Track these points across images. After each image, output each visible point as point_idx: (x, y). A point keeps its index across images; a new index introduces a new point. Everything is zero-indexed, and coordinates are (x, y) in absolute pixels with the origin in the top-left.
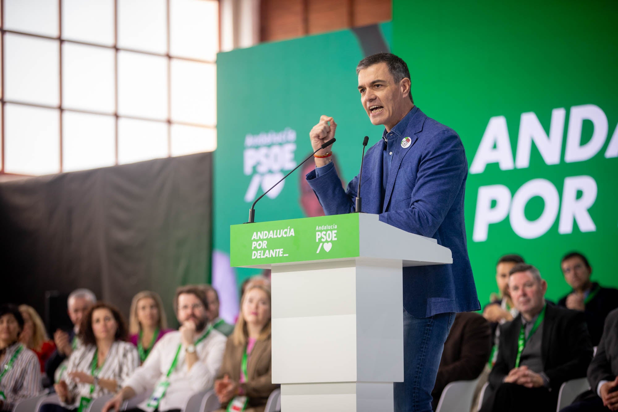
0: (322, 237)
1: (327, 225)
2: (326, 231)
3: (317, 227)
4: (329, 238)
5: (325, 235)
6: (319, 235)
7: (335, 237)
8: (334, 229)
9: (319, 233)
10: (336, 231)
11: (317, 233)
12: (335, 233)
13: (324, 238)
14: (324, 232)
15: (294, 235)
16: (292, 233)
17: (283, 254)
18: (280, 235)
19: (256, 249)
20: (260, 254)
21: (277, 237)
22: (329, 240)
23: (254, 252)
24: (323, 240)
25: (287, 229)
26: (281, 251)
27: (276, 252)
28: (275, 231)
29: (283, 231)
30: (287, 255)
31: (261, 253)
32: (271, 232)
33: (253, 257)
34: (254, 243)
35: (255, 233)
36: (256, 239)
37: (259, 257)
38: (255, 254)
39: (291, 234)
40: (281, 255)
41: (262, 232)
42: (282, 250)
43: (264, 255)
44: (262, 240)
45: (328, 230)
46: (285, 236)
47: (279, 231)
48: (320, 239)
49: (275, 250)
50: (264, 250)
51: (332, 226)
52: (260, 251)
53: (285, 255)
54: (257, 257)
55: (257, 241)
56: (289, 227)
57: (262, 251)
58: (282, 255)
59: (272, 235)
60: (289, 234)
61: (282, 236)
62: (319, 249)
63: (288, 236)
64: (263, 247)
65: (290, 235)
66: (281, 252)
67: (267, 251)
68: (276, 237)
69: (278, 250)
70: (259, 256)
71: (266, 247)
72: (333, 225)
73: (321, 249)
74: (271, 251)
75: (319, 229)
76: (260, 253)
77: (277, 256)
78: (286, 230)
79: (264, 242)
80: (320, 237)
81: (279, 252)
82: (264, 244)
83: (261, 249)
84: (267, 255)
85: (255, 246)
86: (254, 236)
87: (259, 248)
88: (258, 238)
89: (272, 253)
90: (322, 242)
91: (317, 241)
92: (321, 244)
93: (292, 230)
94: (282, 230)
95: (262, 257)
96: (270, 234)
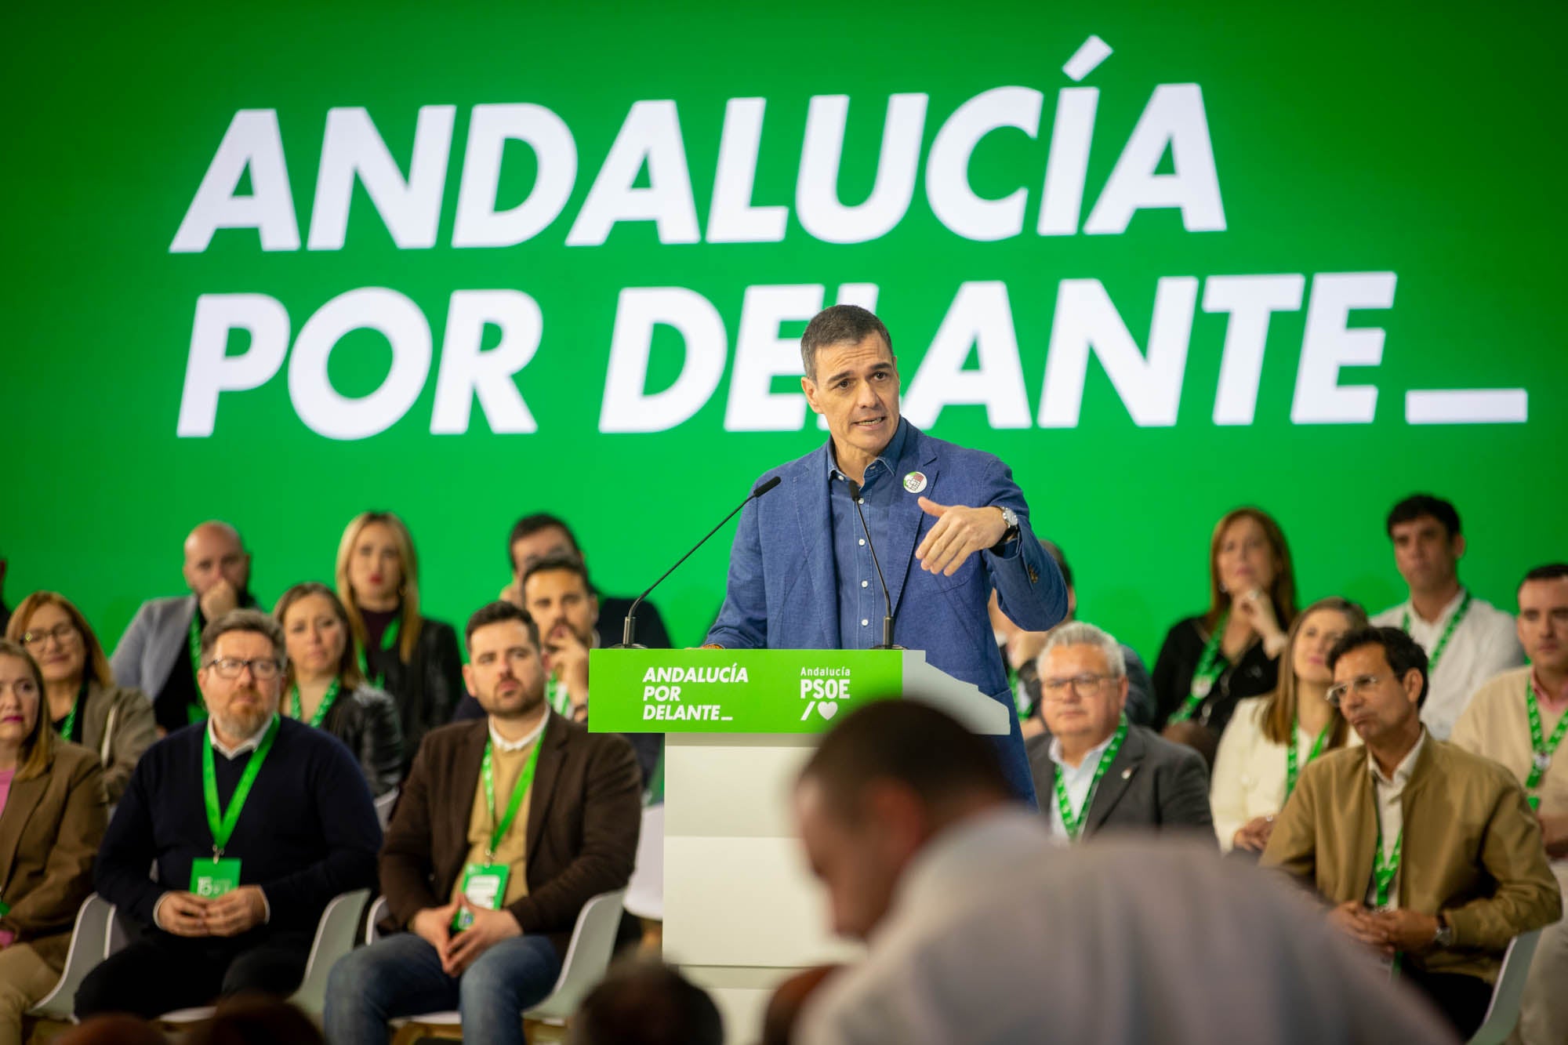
0: (813, 690)
1: (827, 669)
2: (825, 678)
3: (804, 669)
4: (831, 692)
5: (823, 686)
6: (807, 686)
7: (845, 692)
8: (845, 677)
9: (809, 682)
10: (848, 681)
11: (803, 682)
12: (845, 685)
13: (818, 693)
14: (821, 682)
15: (746, 680)
16: (743, 676)
17: (720, 716)
18: (712, 676)
19: (652, 701)
20: (663, 712)
21: (706, 682)
22: (829, 696)
23: (647, 707)
24: (816, 695)
25: (731, 668)
26: (714, 710)
27: (703, 711)
28: (701, 670)
29: (720, 670)
30: (731, 719)
31: (665, 710)
32: (692, 670)
33: (646, 717)
34: (647, 688)
35: (651, 670)
36: (654, 680)
37: (658, 718)
38: (650, 712)
39: (739, 678)
40: (714, 718)
41: (670, 669)
42: (718, 707)
43: (672, 714)
44: (670, 685)
45: (829, 677)
46: (726, 681)
47: (709, 670)
48: (810, 695)
49: (700, 707)
50: (674, 706)
51: (839, 670)
52: (663, 707)
53: (723, 719)
54: (655, 717)
55: (656, 685)
56: (735, 664)
57: (669, 707)
58: (717, 718)
59: (691, 675)
60: (735, 678)
61: (718, 680)
62: (806, 712)
63: (732, 681)
64: (671, 699)
65: (737, 681)
66: (715, 712)
67: (681, 708)
68: (703, 681)
69: (709, 707)
70: (661, 715)
71: (678, 699)
72: (841, 669)
73: (811, 712)
74: (691, 708)
75: (807, 673)
76: (662, 710)
77: (705, 718)
78: (727, 669)
79: (673, 688)
80: (809, 689)
81: (710, 711)
82: (675, 694)
83: (667, 702)
84: (680, 713)
85: (651, 694)
86: (650, 675)
87: (658, 698)
88: (659, 680)
89: (694, 712)
90: (814, 699)
91: (803, 696)
92: (812, 704)
93: (743, 670)
94: (717, 669)
95: (668, 717)
96: (688, 674)
